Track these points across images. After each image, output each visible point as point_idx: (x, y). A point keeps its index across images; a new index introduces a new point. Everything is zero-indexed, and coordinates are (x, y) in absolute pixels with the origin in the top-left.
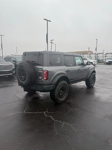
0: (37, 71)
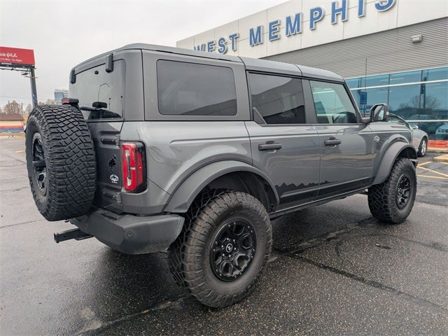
0: (102, 146)
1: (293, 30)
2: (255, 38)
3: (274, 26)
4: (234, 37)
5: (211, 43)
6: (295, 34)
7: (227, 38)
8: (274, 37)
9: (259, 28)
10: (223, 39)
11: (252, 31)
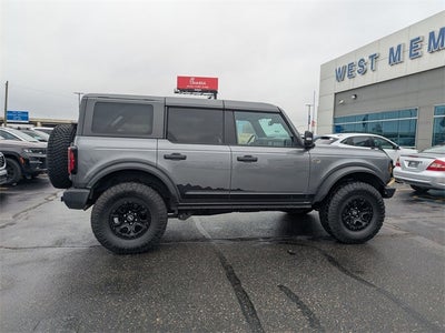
1: (435, 46)
2: (395, 58)
3: (415, 44)
4: (374, 57)
5: (351, 65)
6: (439, 50)
7: (366, 59)
8: (415, 55)
9: (399, 47)
10: (363, 60)
11: (392, 50)
